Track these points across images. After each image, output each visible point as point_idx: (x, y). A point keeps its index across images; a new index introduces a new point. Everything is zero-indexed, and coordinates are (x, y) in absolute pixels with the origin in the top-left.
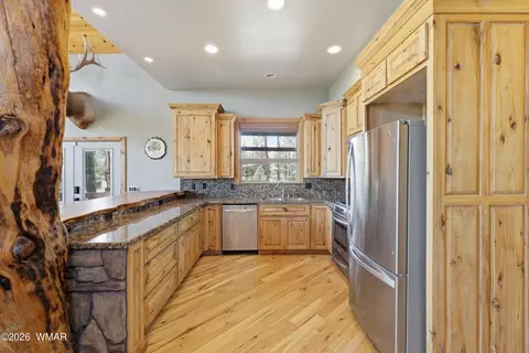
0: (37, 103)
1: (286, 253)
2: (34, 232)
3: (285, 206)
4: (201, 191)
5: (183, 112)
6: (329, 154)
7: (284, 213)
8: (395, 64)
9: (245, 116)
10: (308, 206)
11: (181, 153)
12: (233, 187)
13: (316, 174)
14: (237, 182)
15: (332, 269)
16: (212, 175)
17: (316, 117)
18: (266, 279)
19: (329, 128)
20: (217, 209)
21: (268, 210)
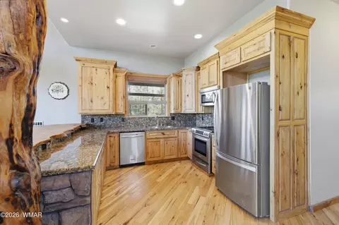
0: (28, 46)
1: (163, 162)
2: (23, 165)
3: (163, 131)
4: (99, 124)
5: (87, 64)
6: (187, 99)
7: (162, 136)
8: (247, 51)
9: (132, 72)
10: (176, 131)
11: (85, 95)
12: (123, 120)
13: (179, 111)
14: (126, 117)
15: (194, 168)
16: (111, 111)
17: (179, 76)
18: (159, 180)
19: (187, 83)
20: (116, 135)
21: (152, 135)
